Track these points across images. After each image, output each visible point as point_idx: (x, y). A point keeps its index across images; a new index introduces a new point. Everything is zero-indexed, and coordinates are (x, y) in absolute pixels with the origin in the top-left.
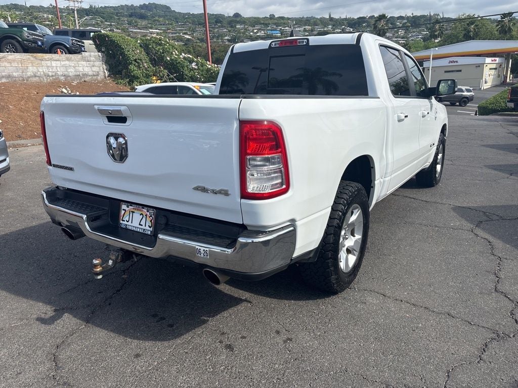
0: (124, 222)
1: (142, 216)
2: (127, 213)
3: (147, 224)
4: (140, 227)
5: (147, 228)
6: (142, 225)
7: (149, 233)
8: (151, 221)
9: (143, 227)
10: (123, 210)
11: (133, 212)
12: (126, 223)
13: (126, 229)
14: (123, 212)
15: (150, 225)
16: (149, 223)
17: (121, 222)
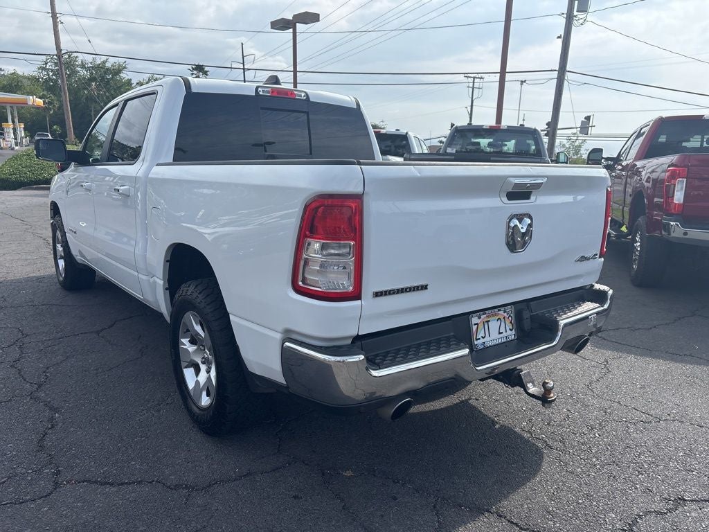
0: (479, 341)
1: (499, 321)
2: (481, 326)
3: (508, 328)
4: (501, 336)
5: (509, 332)
6: (502, 333)
7: (513, 337)
8: (511, 322)
9: (504, 334)
10: (475, 324)
11: (488, 322)
12: (482, 341)
13: (486, 348)
14: (475, 328)
15: (511, 328)
16: (509, 326)
17: (476, 343)
